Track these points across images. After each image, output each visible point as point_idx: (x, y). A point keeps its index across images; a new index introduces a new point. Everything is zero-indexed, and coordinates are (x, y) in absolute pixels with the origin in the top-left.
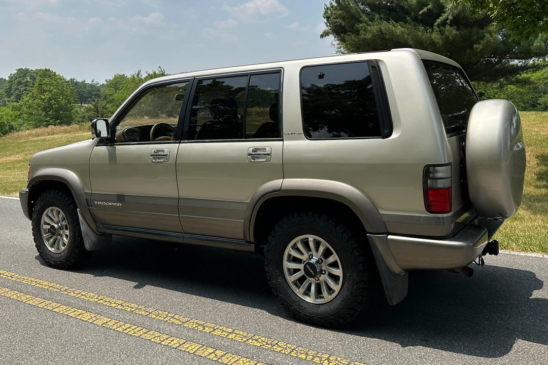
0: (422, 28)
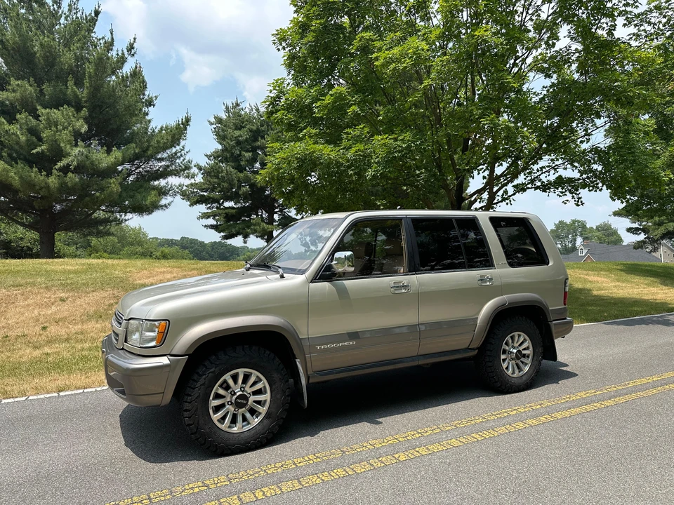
0: (35, 169)
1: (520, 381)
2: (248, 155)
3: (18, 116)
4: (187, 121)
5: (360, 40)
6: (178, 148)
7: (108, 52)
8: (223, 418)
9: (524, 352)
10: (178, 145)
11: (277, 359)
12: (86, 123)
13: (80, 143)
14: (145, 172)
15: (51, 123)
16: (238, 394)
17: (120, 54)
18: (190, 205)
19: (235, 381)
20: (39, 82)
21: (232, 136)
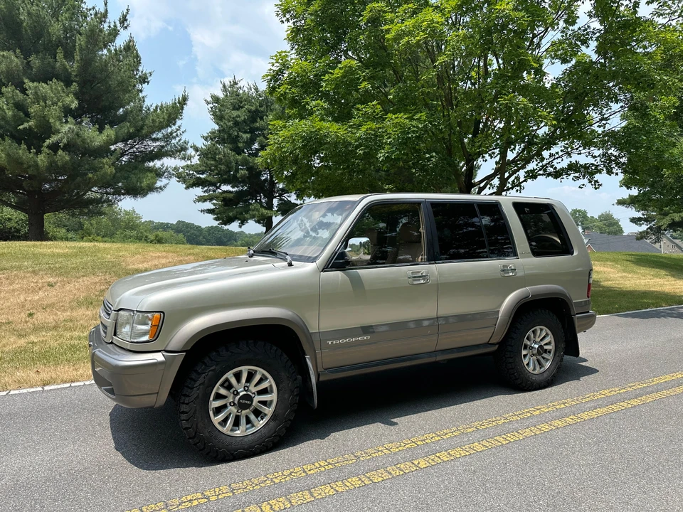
0: (23, 146)
1: (541, 378)
2: (246, 136)
3: (4, 89)
4: (184, 101)
5: (371, 11)
6: (174, 128)
7: (101, 23)
8: (225, 421)
9: (546, 347)
10: (174, 124)
11: (285, 356)
12: (77, 98)
13: (70, 119)
14: (139, 152)
15: (39, 98)
16: (241, 394)
17: (112, 26)
18: (186, 188)
19: (238, 380)
20: (26, 54)
21: (230, 117)
